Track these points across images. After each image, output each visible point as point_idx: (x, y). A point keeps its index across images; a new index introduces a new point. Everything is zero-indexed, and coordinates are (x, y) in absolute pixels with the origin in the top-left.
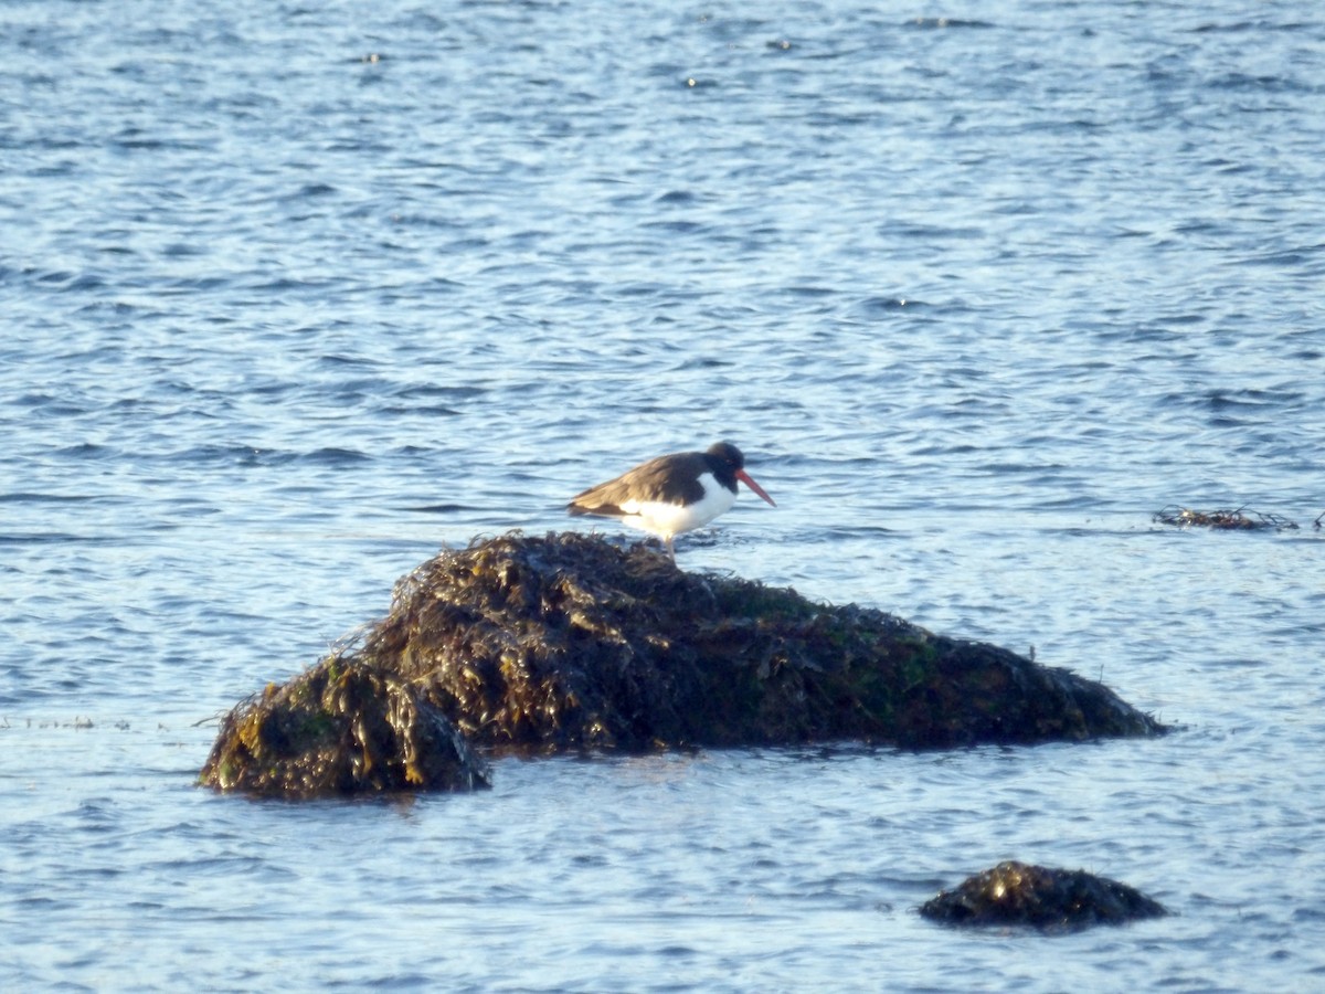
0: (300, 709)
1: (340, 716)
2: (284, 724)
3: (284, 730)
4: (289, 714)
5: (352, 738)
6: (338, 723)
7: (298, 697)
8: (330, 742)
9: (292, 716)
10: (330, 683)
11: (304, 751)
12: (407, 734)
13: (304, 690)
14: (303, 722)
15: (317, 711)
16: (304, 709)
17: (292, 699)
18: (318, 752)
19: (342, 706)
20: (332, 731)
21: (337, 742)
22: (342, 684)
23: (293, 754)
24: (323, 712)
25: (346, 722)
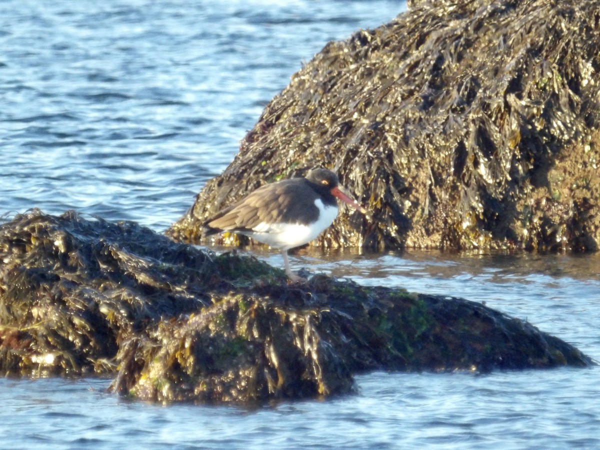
0: (219, 335)
1: (254, 341)
2: (208, 347)
3: (209, 352)
4: (211, 339)
5: (266, 361)
6: (251, 347)
7: (216, 325)
8: (247, 362)
9: (213, 340)
10: (240, 314)
11: (227, 370)
12: (315, 356)
13: (221, 320)
14: (223, 345)
15: (234, 337)
16: (222, 336)
17: (211, 326)
18: (239, 369)
19: (256, 335)
20: (248, 353)
21: (253, 363)
22: (253, 315)
23: (219, 372)
24: (239, 338)
25: (260, 347)
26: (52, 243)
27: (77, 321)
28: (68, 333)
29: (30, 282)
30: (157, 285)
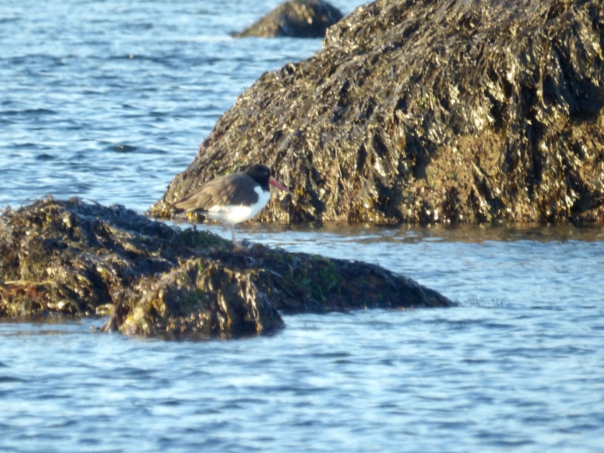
0: (184, 288)
1: (209, 293)
2: (176, 297)
3: (177, 300)
4: (178, 291)
5: (218, 307)
6: (207, 296)
7: (182, 281)
8: (205, 307)
9: (180, 292)
10: (199, 273)
11: (190, 313)
12: (254, 304)
13: (186, 277)
14: (187, 296)
15: (194, 289)
16: (186, 289)
17: (179, 282)
18: (198, 313)
19: (211, 288)
20: (205, 301)
21: (209, 308)
22: (208, 274)
23: (184, 315)
24: (199, 290)
25: (213, 297)
26: (61, 220)
27: (80, 278)
28: (74, 287)
29: (45, 249)
30: (139, 251)
